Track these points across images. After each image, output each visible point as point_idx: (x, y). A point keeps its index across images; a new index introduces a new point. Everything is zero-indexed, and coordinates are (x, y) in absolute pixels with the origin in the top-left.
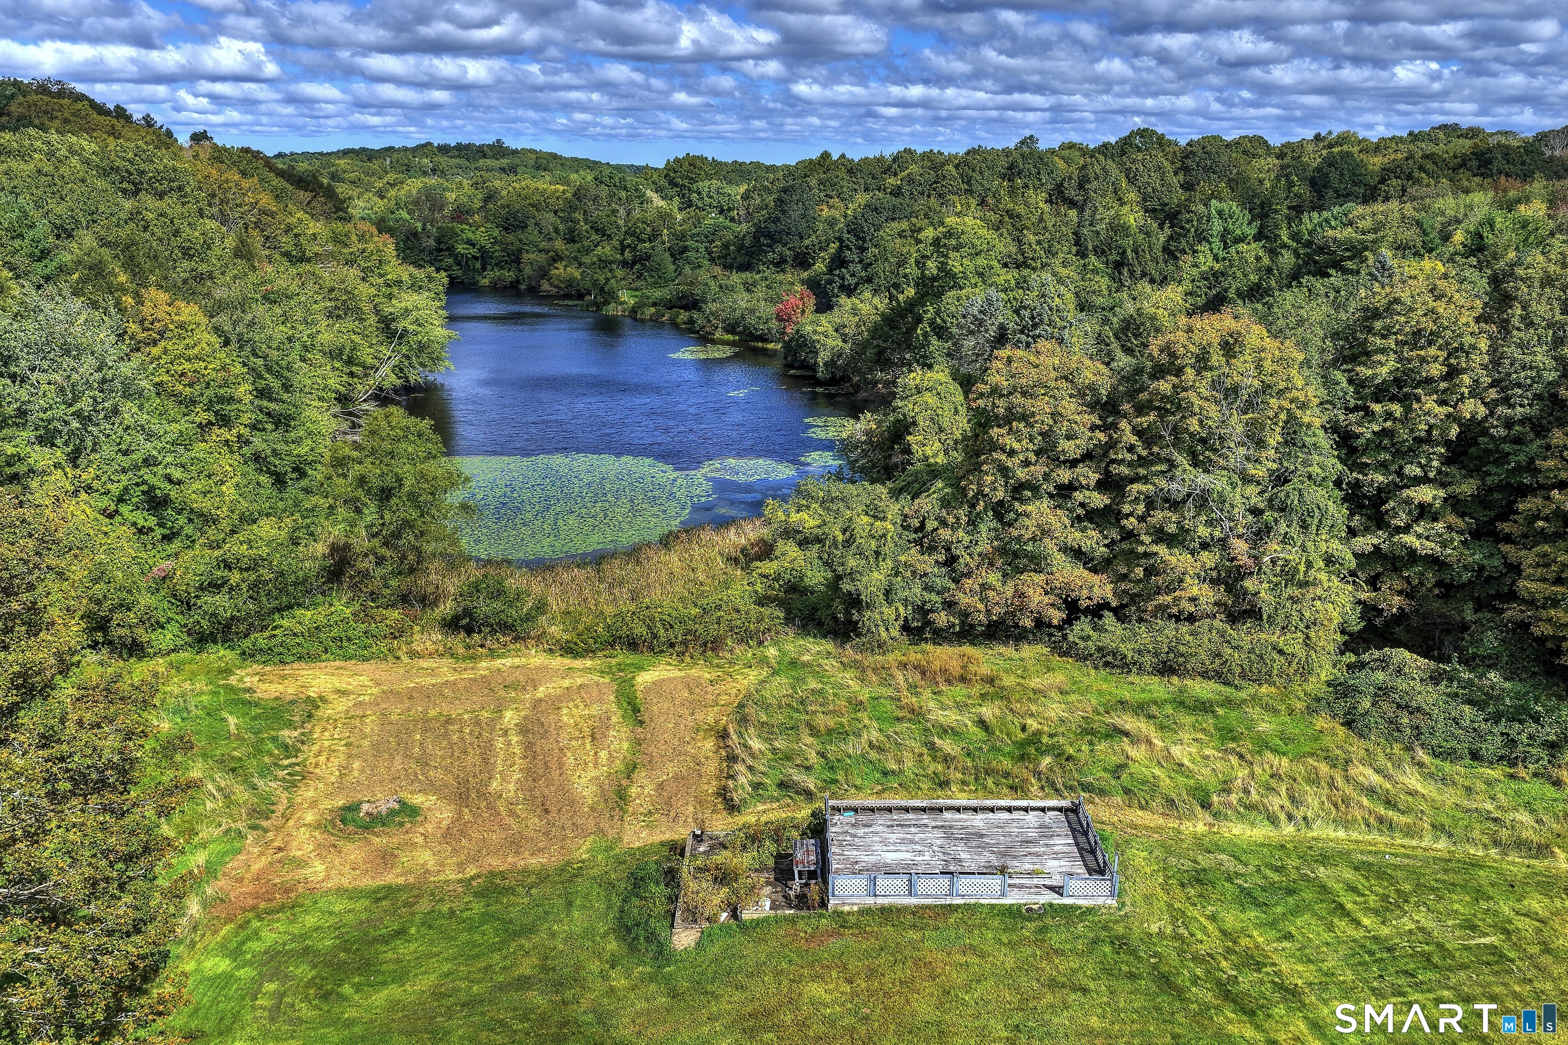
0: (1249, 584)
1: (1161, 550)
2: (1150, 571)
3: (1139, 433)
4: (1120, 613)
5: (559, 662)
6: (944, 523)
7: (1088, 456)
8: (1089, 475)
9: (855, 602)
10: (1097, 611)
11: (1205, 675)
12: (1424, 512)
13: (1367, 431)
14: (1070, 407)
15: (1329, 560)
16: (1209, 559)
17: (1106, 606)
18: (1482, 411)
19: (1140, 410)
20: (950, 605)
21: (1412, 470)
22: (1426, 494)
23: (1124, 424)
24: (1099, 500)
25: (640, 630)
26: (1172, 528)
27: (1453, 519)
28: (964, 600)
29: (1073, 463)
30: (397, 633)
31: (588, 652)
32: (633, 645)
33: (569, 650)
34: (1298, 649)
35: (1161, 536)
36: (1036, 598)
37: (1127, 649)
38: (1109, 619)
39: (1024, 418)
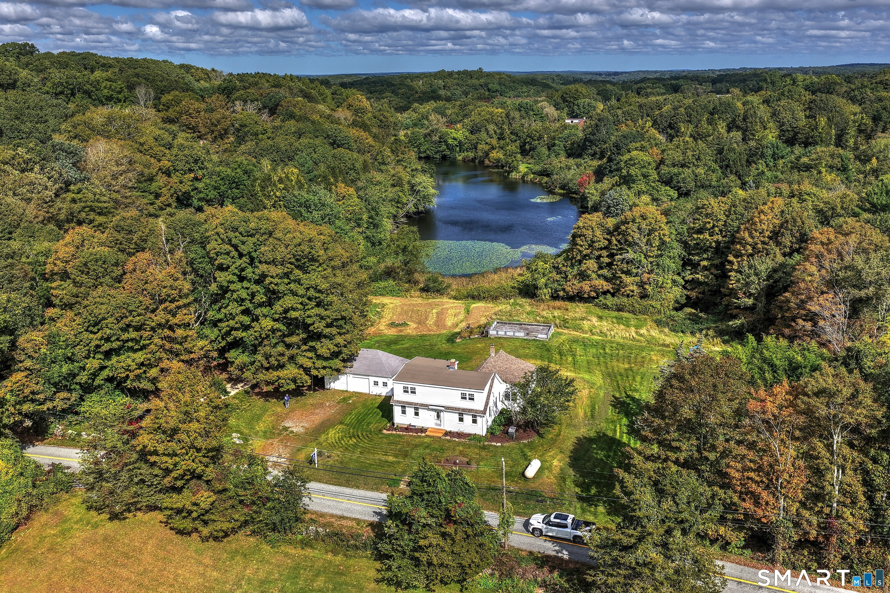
0: (647, 287)
1: (623, 276)
2: (621, 282)
3: (619, 241)
4: (613, 295)
5: (452, 301)
6: (564, 266)
7: (605, 248)
8: (605, 253)
9: (536, 287)
10: (605, 293)
11: (629, 312)
12: (705, 268)
13: (692, 243)
14: (598, 233)
15: (674, 281)
16: (637, 279)
17: (608, 291)
18: (720, 238)
19: (619, 234)
20: (564, 290)
21: (705, 256)
22: (705, 263)
23: (613, 238)
24: (607, 260)
25: (476, 293)
26: (625, 269)
27: (713, 270)
28: (568, 289)
29: (601, 249)
30: (407, 291)
31: (461, 299)
32: (473, 298)
33: (455, 298)
34: (659, 306)
35: (623, 272)
36: (587, 288)
37: (609, 304)
38: (609, 296)
39: (584, 236)
